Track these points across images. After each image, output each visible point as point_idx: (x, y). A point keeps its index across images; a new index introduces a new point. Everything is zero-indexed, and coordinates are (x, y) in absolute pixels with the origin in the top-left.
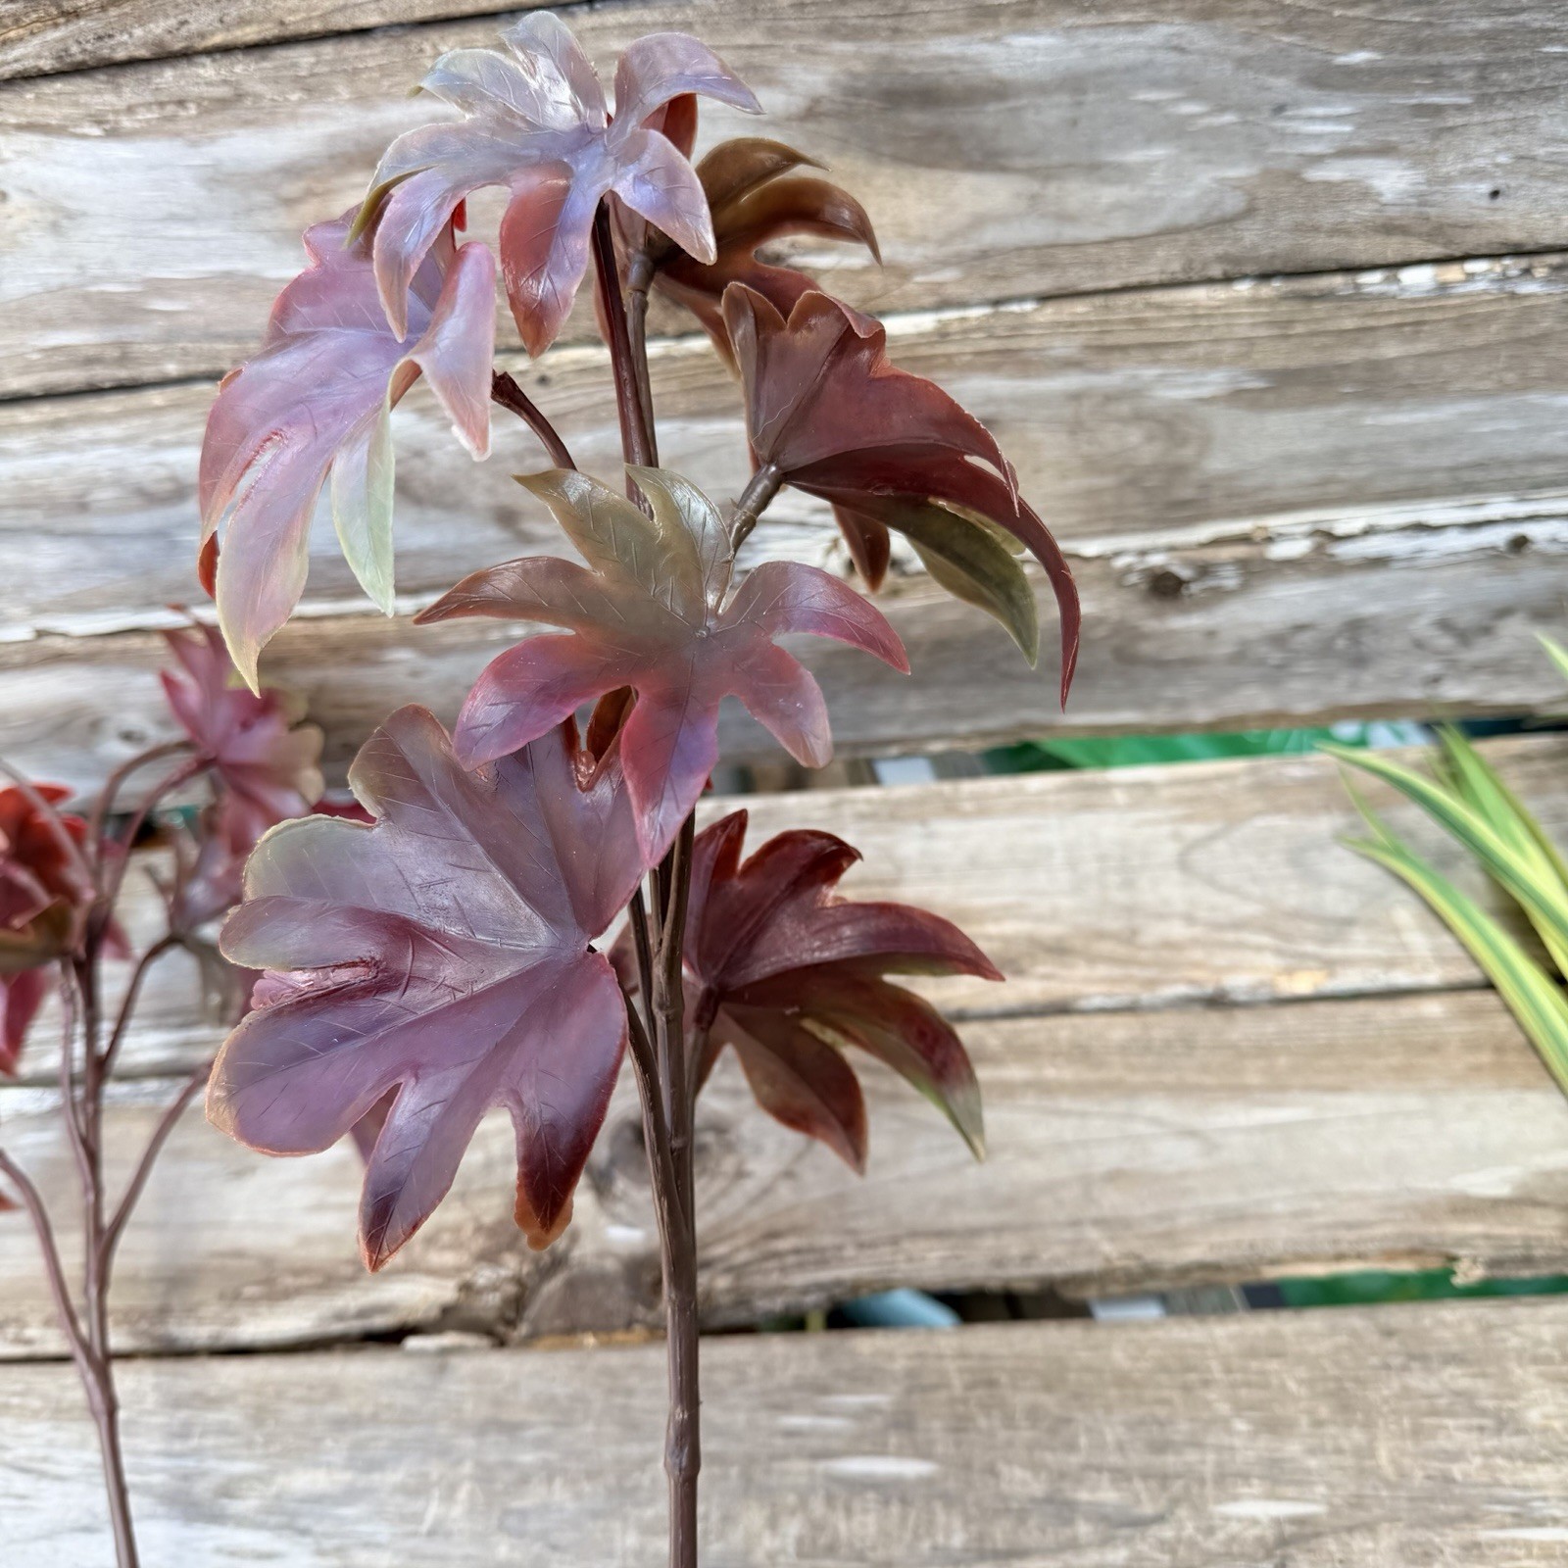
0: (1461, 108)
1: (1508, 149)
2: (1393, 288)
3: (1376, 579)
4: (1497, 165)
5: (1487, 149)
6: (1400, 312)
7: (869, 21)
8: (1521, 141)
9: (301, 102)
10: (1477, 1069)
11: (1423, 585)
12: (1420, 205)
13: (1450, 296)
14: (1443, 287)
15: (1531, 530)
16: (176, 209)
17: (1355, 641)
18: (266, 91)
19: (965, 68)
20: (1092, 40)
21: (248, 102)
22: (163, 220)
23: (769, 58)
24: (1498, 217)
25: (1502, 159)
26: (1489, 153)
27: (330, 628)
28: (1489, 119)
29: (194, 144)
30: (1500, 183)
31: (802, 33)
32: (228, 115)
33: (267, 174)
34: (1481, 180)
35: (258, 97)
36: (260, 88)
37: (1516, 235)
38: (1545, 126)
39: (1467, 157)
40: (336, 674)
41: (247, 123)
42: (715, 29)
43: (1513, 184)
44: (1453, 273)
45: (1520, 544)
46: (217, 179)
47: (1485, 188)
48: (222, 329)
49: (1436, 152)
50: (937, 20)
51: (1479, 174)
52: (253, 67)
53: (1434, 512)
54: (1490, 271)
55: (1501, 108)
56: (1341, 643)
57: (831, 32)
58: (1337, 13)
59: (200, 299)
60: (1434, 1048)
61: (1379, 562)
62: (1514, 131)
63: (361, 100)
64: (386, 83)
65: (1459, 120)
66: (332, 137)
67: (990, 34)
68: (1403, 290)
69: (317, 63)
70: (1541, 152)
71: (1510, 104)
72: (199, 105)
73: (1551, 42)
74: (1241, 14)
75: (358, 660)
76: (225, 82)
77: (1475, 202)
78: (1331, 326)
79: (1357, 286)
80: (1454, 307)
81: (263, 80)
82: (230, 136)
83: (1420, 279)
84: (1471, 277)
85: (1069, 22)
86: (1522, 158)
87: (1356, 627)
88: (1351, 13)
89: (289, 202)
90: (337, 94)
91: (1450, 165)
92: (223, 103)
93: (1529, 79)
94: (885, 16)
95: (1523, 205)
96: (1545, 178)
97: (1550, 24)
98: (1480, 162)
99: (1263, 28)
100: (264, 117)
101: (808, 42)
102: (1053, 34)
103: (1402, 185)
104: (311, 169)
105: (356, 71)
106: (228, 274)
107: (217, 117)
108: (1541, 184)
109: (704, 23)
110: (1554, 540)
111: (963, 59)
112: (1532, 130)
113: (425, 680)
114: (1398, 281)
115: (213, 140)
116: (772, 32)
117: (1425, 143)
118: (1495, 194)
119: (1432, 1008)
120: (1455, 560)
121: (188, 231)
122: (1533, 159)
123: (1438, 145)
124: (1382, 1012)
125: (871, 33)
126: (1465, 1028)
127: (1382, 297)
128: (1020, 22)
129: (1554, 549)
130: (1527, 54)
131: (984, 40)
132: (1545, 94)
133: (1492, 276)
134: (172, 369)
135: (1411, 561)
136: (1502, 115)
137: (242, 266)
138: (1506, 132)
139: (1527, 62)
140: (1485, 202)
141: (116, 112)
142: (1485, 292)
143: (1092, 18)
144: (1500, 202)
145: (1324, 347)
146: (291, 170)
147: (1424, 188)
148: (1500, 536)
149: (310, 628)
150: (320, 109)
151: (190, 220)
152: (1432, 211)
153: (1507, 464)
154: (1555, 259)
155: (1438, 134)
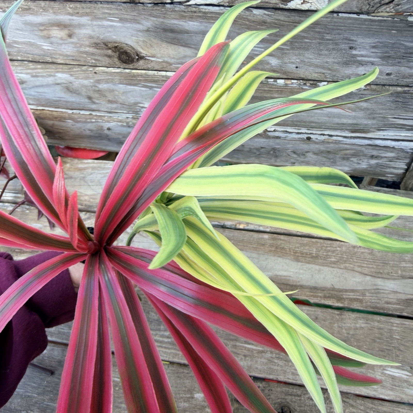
0: (287, 49)
1: (299, 59)
2: (275, 83)
3: (278, 141)
4: (297, 62)
5: (294, 58)
6: (278, 88)
7: (159, 14)
8: (302, 57)
9: (42, 12)
10: (271, 251)
11: (289, 144)
12: (281, 67)
13: (288, 87)
14: (286, 85)
15: (311, 136)
16: (18, 28)
17: (274, 152)
18: (36, 9)
19: (180, 27)
20: (206, 25)
21: (32, 10)
22: (15, 29)
23: (138, 18)
24: (298, 72)
25: (297, 60)
26: (294, 59)
27: (54, 113)
28: (294, 52)
29: (21, 16)
30: (298, 66)
31: (145, 15)
32: (27, 12)
33: (36, 24)
34: (294, 64)
35: (34, 9)
36: (34, 8)
37: (302, 76)
38: (306, 55)
39: (290, 59)
40: (56, 123)
41: (31, 14)
42: (127, 11)
43: (301, 66)
44: (289, 82)
45: (309, 139)
46: (26, 23)
47: (294, 66)
48: (29, 52)
49: (283, 57)
50: (173, 16)
51: (293, 63)
52: (32, 3)
53: (289, 129)
54: (297, 82)
55: (296, 50)
56: (272, 152)
57: (150, 15)
58: (258, 27)
59: (24, 46)
60: (263, 245)
61: (278, 138)
62: (300, 55)
63: (54, 13)
64: (60, 11)
65: (288, 52)
66: (49, 19)
67: (184, 21)
68: (278, 84)
69: (45, 5)
70: (306, 60)
71: (299, 50)
72: (21, 9)
73: (307, 39)
74: (238, 24)
75: (60, 121)
76: (26, 5)
77: (293, 68)
78: (262, 89)
79: (267, 81)
80: (289, 89)
81: (34, 6)
82: (28, 15)
83: (281, 82)
84: (292, 83)
85: (201, 20)
86: (302, 61)
87: (274, 149)
88: (261, 27)
89: (41, 30)
90: (49, 11)
91: (286, 60)
92: (27, 9)
93: (302, 46)
94: (162, 14)
95: (303, 70)
96: (308, 66)
97: (305, 35)
98: (293, 61)
99: (243, 28)
100: (35, 13)
101: (146, 17)
102: (197, 22)
103: (276, 63)
104: (45, 25)
105: (53, 8)
106: (30, 42)
107: (25, 12)
108: (307, 66)
109: (124, 9)
110: (317, 139)
111: (179, 25)
112: (304, 56)
113: (75, 126)
114: (277, 82)
115: (25, 16)
116: (138, 13)
117: (280, 55)
118: (297, 67)
119: (266, 236)
120: (295, 140)
121: (21, 32)
122: (305, 61)
123: (283, 56)
124: (255, 235)
125: (159, 17)
126: (271, 242)
127: (273, 85)
128: (190, 19)
129: (317, 141)
130: (301, 41)
131: (183, 21)
132: (306, 49)
133: (297, 84)
134: (19, 58)
135: (285, 138)
136: (297, 52)
137: (33, 41)
138: (298, 55)
139: (301, 42)
140: (295, 69)
141: (5, 7)
142: (296, 87)
143: (205, 21)
144: (298, 69)
145: (261, 93)
146: (41, 24)
147: (281, 64)
148: (305, 136)
149: (50, 113)
150: (46, 13)
151: (21, 30)
152: (283, 69)
153: (305, 122)
154: (312, 82)
155: (283, 54)
